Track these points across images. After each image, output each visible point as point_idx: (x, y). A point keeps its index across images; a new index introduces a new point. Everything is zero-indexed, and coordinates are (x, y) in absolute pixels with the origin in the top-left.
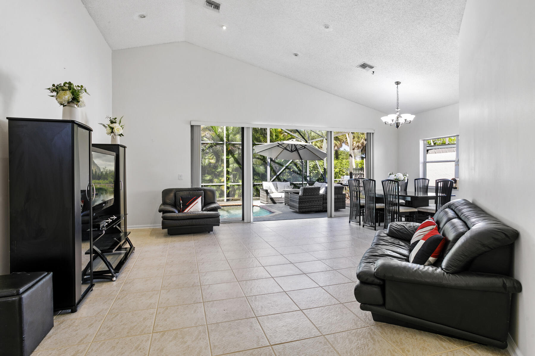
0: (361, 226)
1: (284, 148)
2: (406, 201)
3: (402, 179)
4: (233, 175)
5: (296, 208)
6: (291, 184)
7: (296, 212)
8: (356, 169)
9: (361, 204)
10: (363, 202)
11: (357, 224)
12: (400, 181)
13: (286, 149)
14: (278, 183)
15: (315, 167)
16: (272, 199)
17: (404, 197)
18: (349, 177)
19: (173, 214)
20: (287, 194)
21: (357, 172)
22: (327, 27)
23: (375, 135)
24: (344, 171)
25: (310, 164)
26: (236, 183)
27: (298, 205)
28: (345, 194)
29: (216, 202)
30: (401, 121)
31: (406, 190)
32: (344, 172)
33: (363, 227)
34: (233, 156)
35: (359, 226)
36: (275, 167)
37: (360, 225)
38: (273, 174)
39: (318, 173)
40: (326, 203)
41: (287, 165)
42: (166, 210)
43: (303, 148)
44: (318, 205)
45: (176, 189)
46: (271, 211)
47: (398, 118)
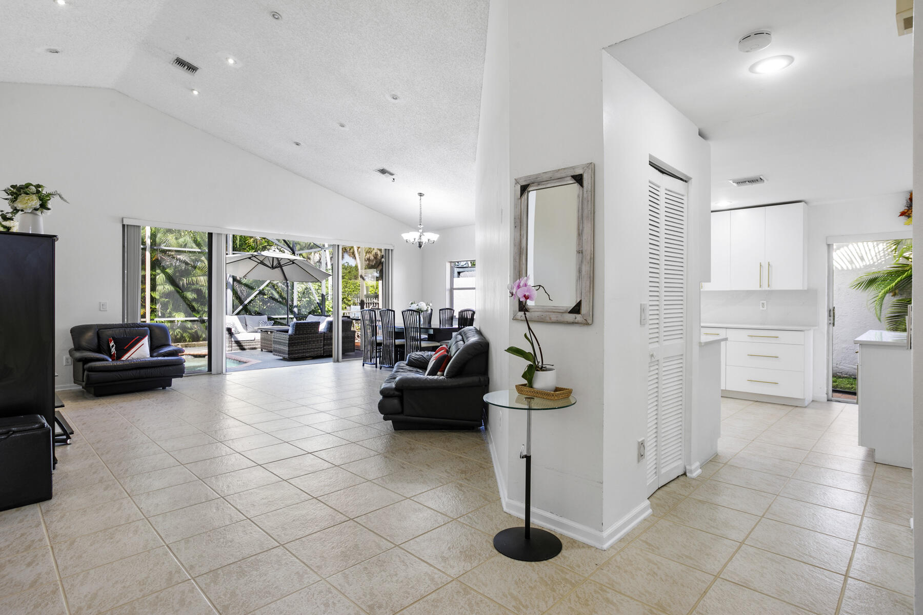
0: (378, 369)
1: (259, 262)
2: (429, 335)
3: (425, 309)
4: (161, 304)
5: (284, 353)
6: (270, 319)
7: (284, 359)
8: (367, 296)
9: (378, 341)
10: (380, 338)
11: (373, 367)
12: (422, 311)
13: (262, 263)
14: (248, 317)
15: (306, 293)
16: (238, 343)
17: (426, 330)
18: (359, 307)
19: (106, 362)
20: (265, 334)
21: (369, 300)
22: (342, 126)
23: (394, 252)
24: (350, 299)
25: (298, 287)
26: (168, 317)
27: (286, 349)
28: (355, 332)
29: (171, 344)
30: (424, 240)
31: (430, 322)
32: (349, 301)
33: (381, 369)
34: (163, 270)
35: (375, 369)
36: (241, 291)
37: (376, 367)
38: (237, 302)
39: (310, 302)
40: (331, 344)
41: (261, 288)
42: (92, 358)
43: (291, 263)
44: (317, 348)
45: (97, 325)
46: (242, 360)
47: (420, 236)
